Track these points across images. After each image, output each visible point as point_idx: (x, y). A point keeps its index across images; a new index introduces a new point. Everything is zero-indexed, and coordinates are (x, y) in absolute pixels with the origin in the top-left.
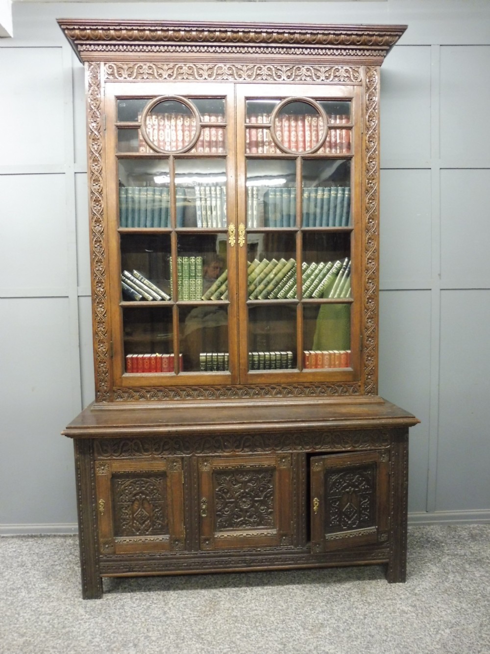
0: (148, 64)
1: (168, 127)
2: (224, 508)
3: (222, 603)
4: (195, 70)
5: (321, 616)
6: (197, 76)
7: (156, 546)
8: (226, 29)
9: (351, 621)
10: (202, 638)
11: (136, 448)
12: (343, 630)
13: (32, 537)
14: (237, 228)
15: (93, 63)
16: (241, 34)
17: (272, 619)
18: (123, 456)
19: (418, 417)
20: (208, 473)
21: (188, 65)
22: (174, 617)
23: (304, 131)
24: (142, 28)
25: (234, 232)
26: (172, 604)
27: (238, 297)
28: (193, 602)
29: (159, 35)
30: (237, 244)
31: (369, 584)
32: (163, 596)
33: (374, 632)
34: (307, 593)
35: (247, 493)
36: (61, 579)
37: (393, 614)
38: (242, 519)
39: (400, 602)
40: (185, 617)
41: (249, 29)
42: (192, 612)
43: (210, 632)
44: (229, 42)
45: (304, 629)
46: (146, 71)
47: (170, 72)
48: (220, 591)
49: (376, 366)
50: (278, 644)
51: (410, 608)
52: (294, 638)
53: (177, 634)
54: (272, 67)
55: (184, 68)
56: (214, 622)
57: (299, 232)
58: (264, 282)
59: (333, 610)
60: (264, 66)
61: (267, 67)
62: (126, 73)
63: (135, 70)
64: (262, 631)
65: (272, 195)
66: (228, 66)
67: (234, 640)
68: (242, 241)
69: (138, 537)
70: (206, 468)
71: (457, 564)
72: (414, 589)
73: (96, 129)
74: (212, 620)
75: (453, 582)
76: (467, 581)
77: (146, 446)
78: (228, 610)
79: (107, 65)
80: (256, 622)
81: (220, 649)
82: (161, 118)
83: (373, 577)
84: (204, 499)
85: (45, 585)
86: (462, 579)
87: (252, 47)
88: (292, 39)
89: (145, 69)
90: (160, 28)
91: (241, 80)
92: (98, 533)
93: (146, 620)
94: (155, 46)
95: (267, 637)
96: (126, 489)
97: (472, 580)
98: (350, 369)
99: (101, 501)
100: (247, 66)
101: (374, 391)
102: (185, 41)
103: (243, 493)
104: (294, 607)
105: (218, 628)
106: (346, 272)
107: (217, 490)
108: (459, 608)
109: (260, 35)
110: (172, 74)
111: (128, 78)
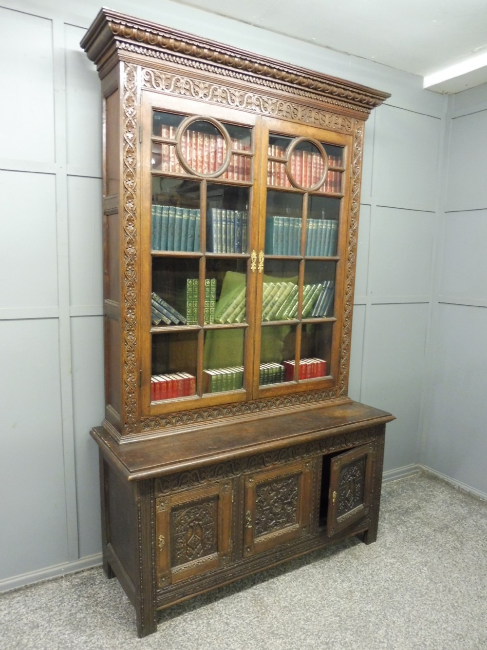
0: (186, 79)
2: (261, 516)
3: (265, 598)
5: (345, 585)
6: (230, 101)
7: (207, 566)
8: (265, 63)
9: (366, 581)
10: (277, 634)
11: (194, 479)
12: (367, 590)
13: (16, 591)
14: (258, 256)
15: (129, 65)
16: (275, 70)
17: (314, 599)
18: (182, 488)
19: (394, 415)
20: (252, 488)
21: (222, 88)
22: (238, 624)
23: (301, 166)
24: (191, 42)
25: (255, 260)
26: (226, 614)
27: (255, 320)
28: (241, 606)
29: (205, 54)
30: (257, 270)
31: (355, 549)
32: (212, 609)
33: (386, 585)
34: (320, 570)
35: (279, 499)
36: (96, 626)
37: (387, 568)
38: (274, 521)
39: (384, 557)
40: (247, 621)
41: (284, 69)
42: (248, 615)
43: (277, 626)
44: (263, 75)
45: (342, 599)
46: (184, 86)
47: (205, 91)
48: (255, 589)
49: (348, 373)
50: (335, 617)
51: (393, 560)
52: (341, 609)
53: (254, 637)
54: (290, 105)
55: (219, 90)
56: (273, 617)
57: (303, 261)
58: (271, 304)
59: (348, 577)
60: (285, 103)
61: (287, 104)
62: (163, 83)
63: (173, 83)
64: (315, 611)
65: (276, 223)
66: (256, 97)
67: (301, 626)
68: (261, 268)
69: (191, 562)
70: (251, 484)
71: (396, 518)
72: (385, 545)
73: (130, 140)
74: (270, 616)
75: (404, 532)
76: (410, 529)
77: (203, 475)
78: (275, 603)
79: (144, 71)
80: (305, 605)
81: (297, 637)
83: (354, 544)
84: (249, 512)
85: (84, 638)
86: (407, 528)
87: (279, 84)
88: (312, 85)
89: (182, 83)
90: (208, 47)
91: (266, 113)
92: (156, 569)
93: (216, 636)
94: (197, 62)
95: (322, 615)
96: (182, 520)
97: (413, 528)
98: (329, 377)
99: (161, 538)
100: (271, 100)
101: (345, 393)
102: (225, 64)
103: (276, 499)
104: (320, 584)
105: (282, 621)
106: (325, 293)
107: (257, 501)
108: (420, 550)
109: (289, 75)
110: (207, 94)
111: (165, 90)
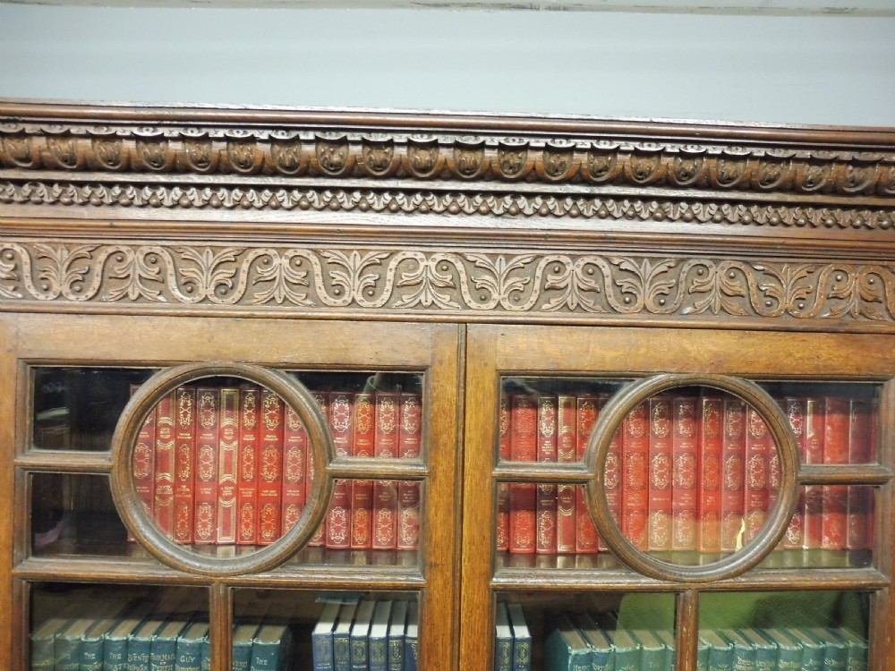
0: (146, 246)
1: (228, 434)
4: (317, 269)
8: (434, 137)
16: (490, 154)
21: (290, 253)
23: (696, 455)
24: (104, 131)
29: (177, 156)
41: (526, 140)
44: (446, 179)
46: (139, 271)
47: (223, 275)
54: (600, 262)
55: (276, 261)
60: (574, 258)
61: (581, 262)
62: (64, 275)
63: (98, 268)
66: (439, 257)
82: (208, 406)
87: (530, 196)
88: (688, 175)
89: (131, 264)
90: (176, 132)
91: (486, 309)
94: (170, 186)
100: (508, 257)
102: (275, 173)
109: (565, 158)
110: (230, 284)
111: (72, 297)
